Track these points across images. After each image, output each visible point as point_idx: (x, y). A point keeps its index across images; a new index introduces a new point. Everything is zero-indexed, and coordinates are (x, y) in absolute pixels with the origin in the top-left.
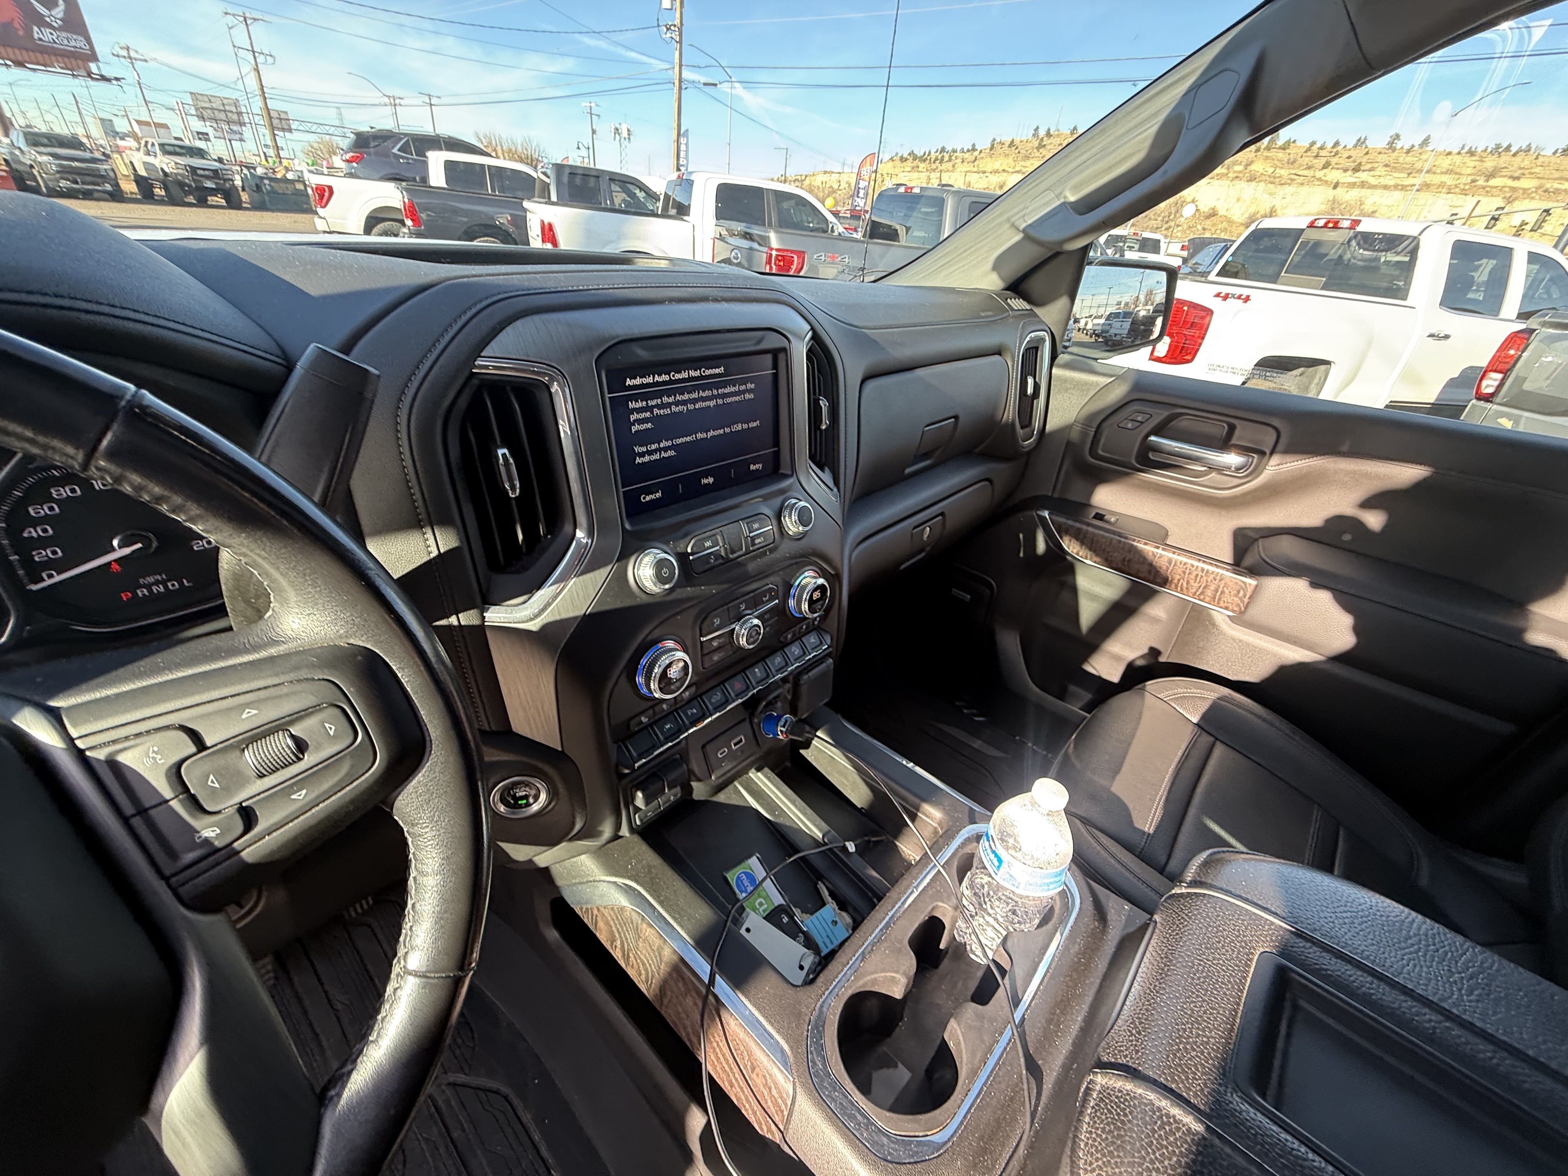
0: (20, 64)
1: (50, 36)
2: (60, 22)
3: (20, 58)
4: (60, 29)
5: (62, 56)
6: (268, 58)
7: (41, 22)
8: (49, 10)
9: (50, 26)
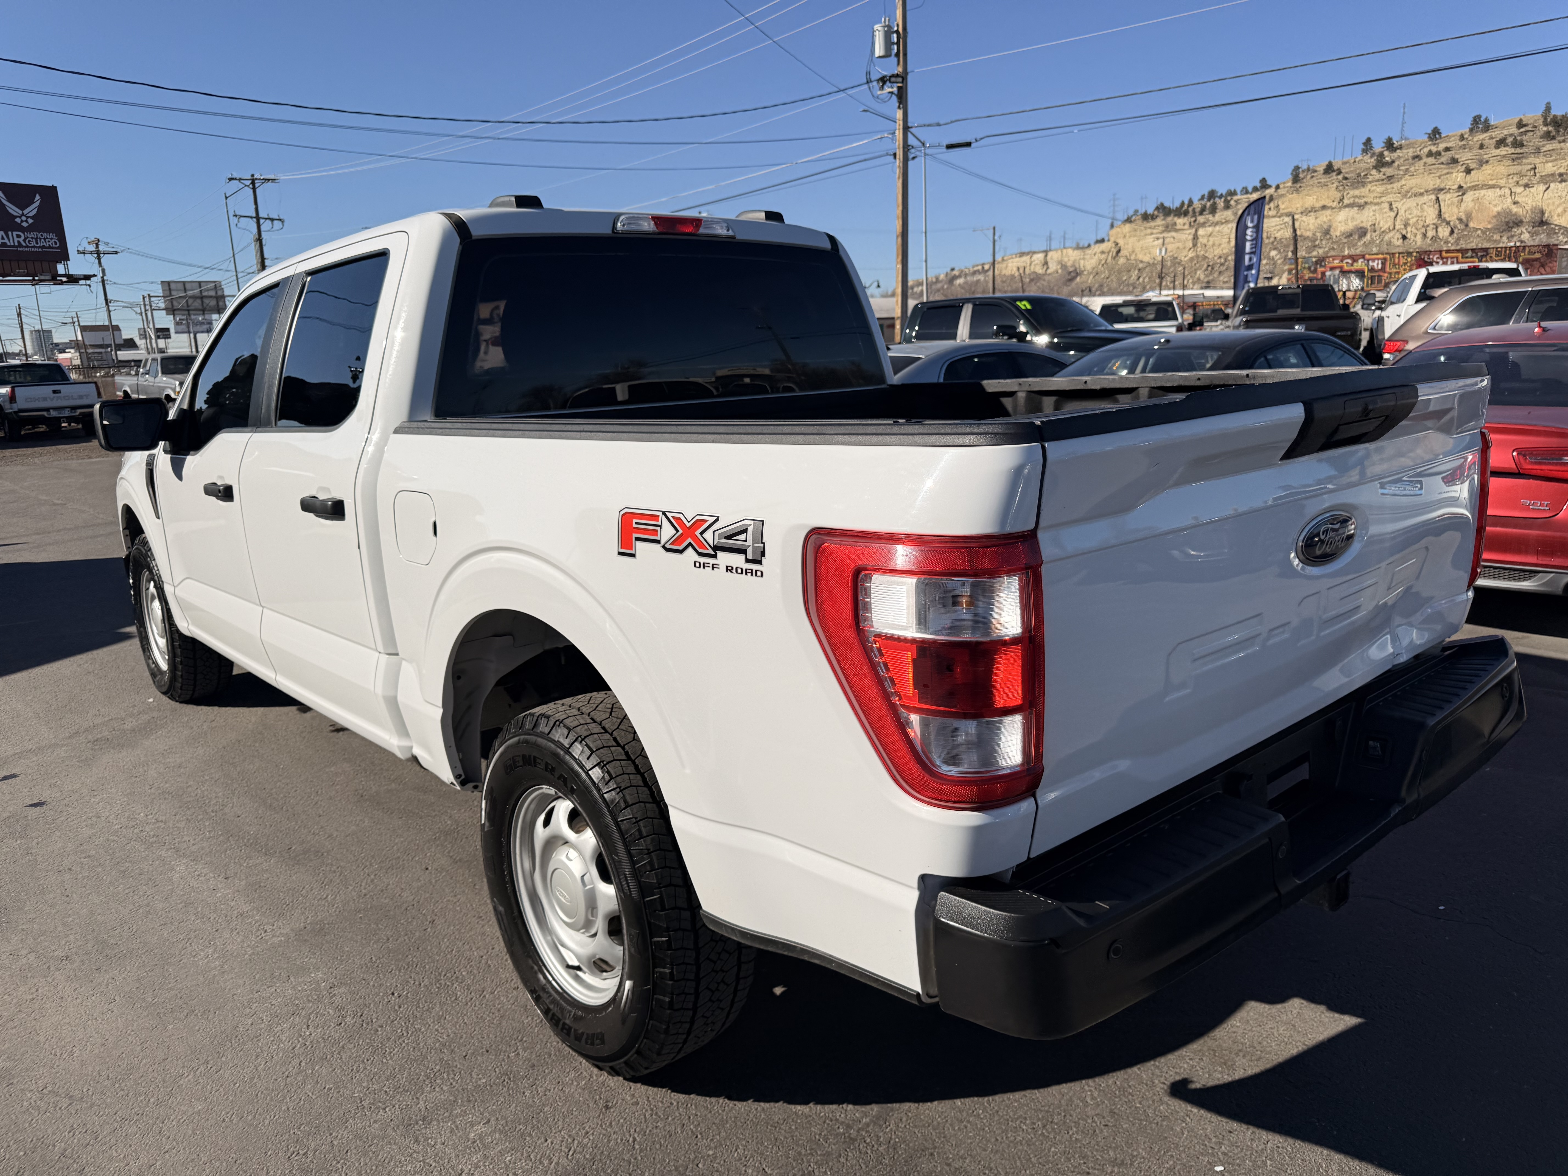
1: (16, 240)
2: (31, 221)
5: (26, 261)
6: (275, 222)
7: (10, 224)
9: (18, 227)
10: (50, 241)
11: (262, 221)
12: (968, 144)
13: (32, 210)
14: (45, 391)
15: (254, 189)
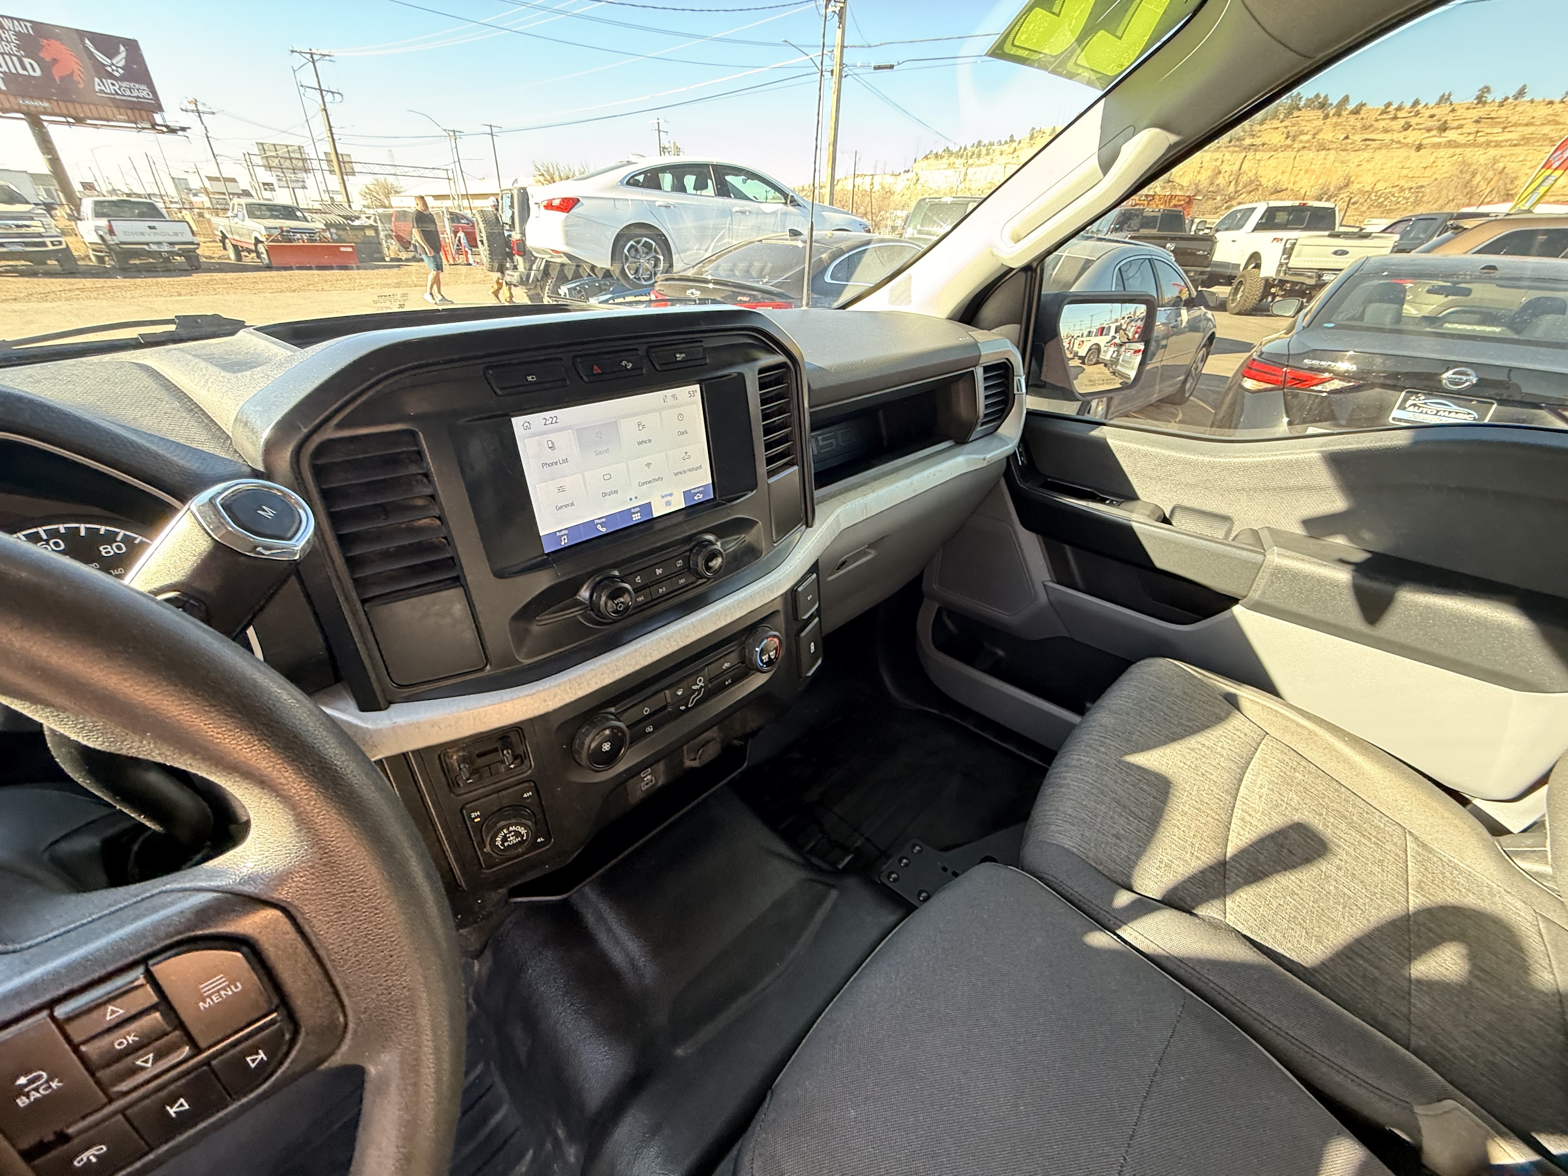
0: (80, 121)
1: (112, 87)
2: (121, 71)
3: (81, 114)
5: (125, 108)
8: (110, 58)
9: (111, 76)
10: (143, 92)
11: (324, 93)
12: (892, 67)
13: (120, 60)
14: (142, 226)
15: (313, 62)
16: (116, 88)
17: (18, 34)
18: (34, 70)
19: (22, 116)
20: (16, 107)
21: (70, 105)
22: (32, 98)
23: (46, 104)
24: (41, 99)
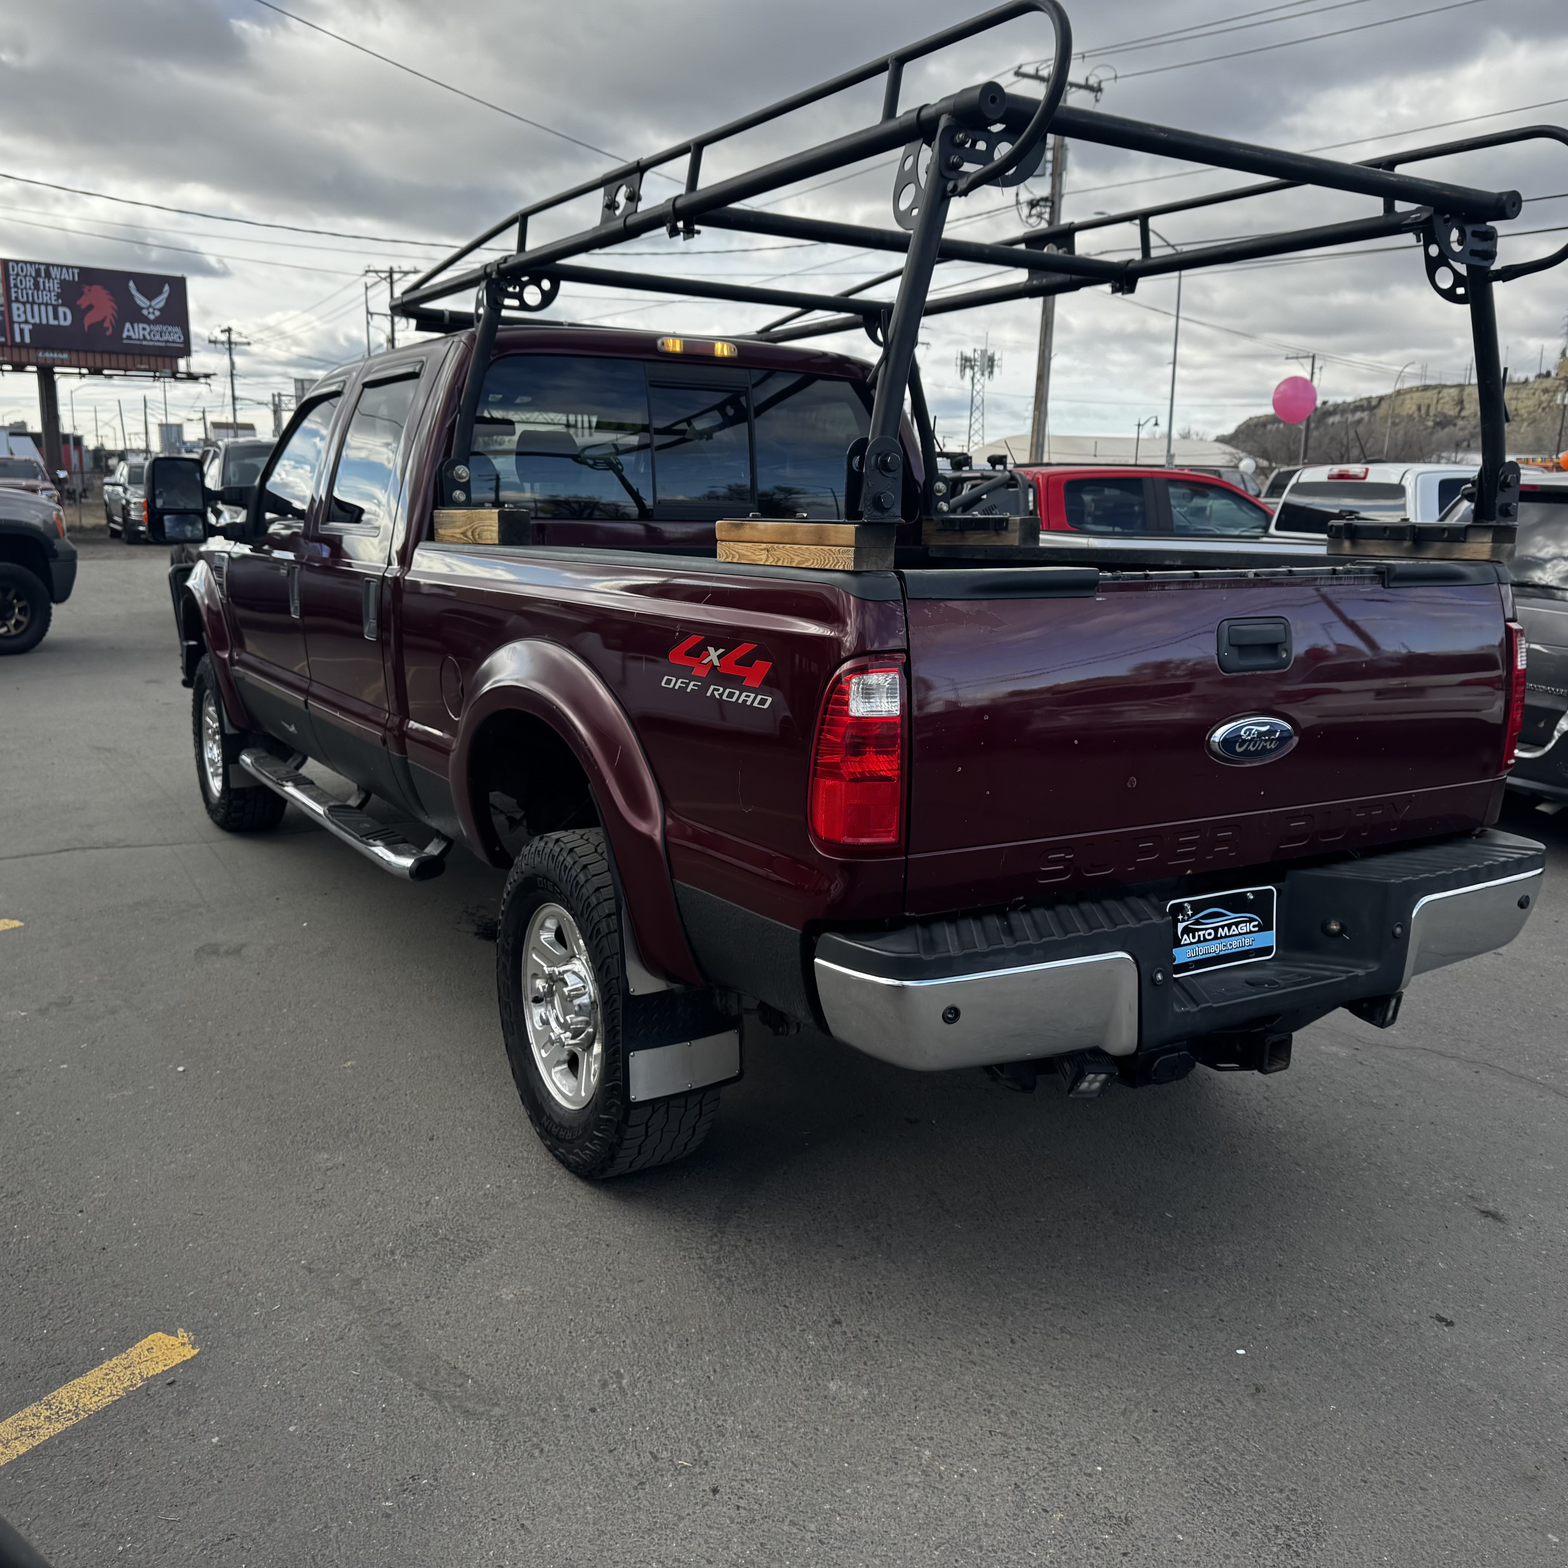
0: (96, 371)
1: (141, 332)
2: (157, 313)
3: (99, 364)
4: (157, 321)
5: (149, 355)
7: (136, 316)
8: (150, 299)
9: (145, 320)
10: (174, 335)
13: (160, 302)
15: (392, 283)
16: (146, 333)
17: (63, 283)
18: (65, 319)
19: (34, 369)
20: (33, 360)
21: (90, 356)
22: (53, 350)
23: (65, 356)
24: (62, 350)
